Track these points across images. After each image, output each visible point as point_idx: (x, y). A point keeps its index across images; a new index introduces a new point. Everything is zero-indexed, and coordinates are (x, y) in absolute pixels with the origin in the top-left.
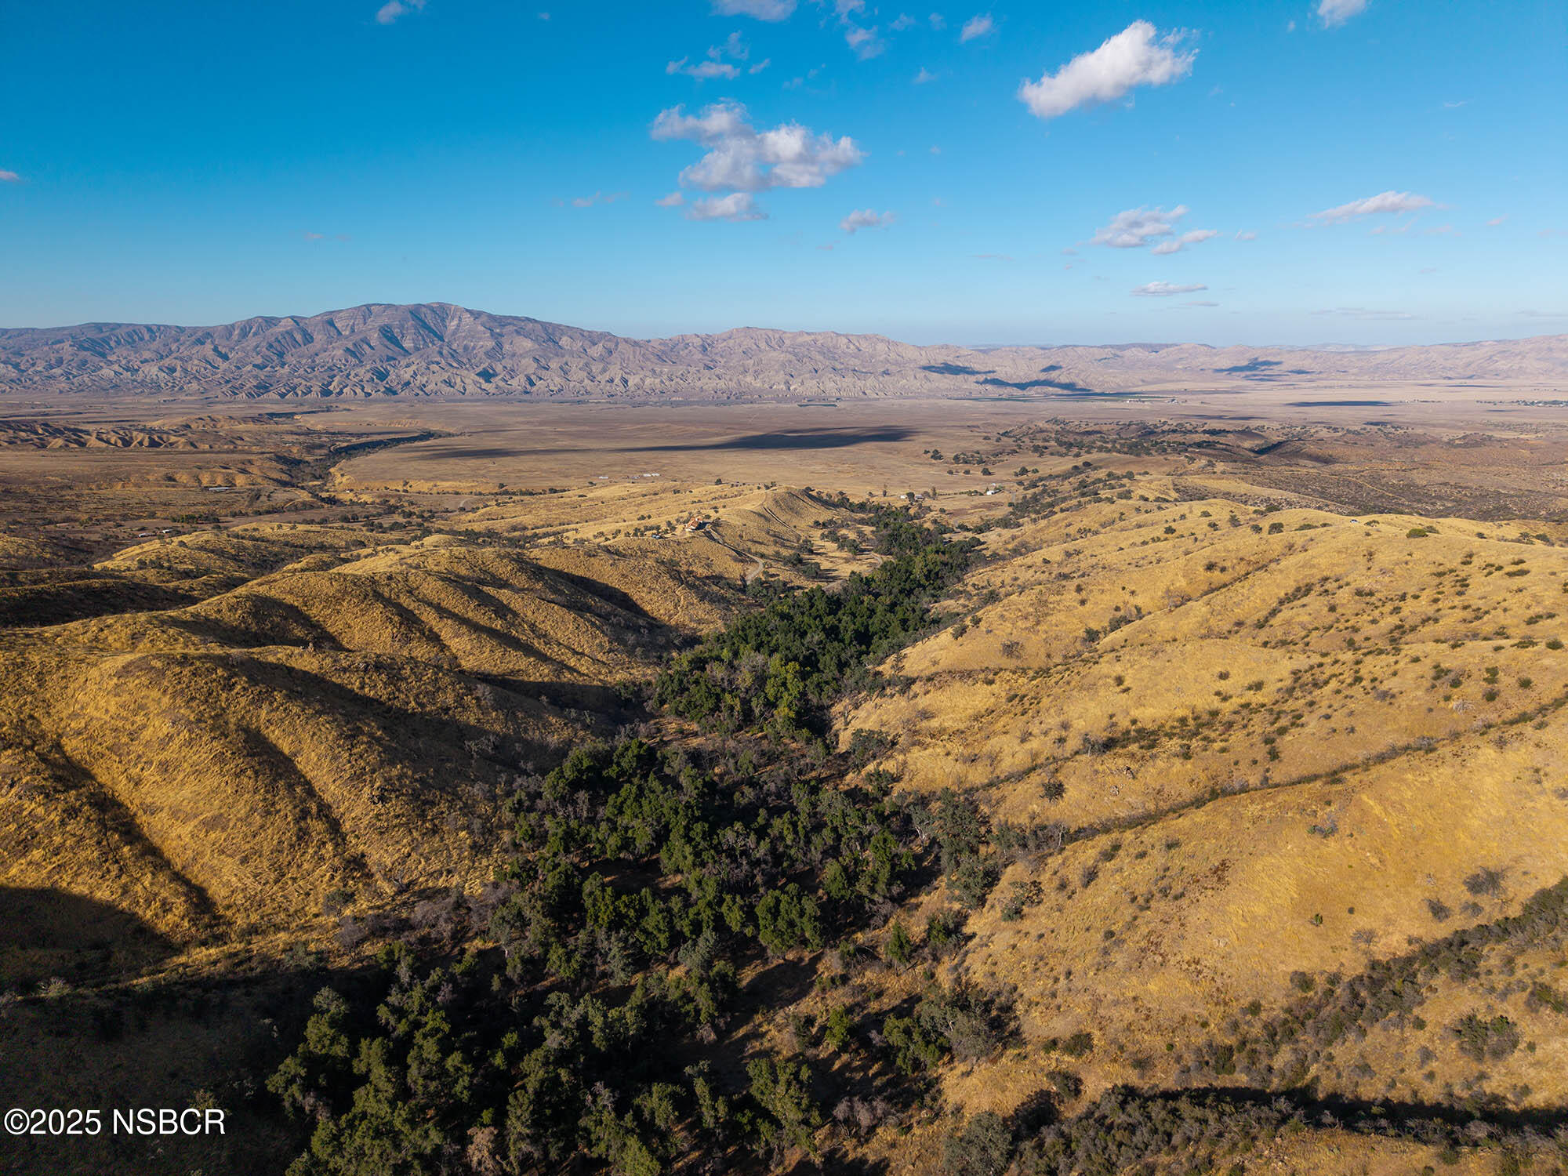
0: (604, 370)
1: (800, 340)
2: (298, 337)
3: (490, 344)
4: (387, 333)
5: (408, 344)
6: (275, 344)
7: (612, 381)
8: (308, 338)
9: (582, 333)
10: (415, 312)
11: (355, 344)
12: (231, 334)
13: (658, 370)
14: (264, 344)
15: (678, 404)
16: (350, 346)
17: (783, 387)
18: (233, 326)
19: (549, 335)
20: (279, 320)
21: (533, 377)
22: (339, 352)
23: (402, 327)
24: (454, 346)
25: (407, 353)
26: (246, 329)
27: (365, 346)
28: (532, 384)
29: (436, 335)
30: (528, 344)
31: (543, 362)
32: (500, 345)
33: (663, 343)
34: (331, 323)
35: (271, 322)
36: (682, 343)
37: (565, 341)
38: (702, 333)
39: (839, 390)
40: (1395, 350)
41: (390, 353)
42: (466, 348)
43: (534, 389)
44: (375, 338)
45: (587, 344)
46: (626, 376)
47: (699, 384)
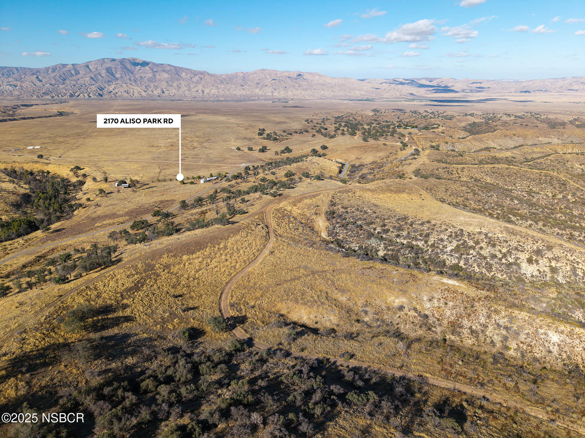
0: (195, 86)
1: (283, 74)
2: (73, 72)
3: (150, 75)
4: (109, 70)
5: (118, 76)
6: (63, 75)
7: (197, 91)
8: (77, 73)
9: (191, 70)
10: (122, 62)
11: (95, 76)
12: (48, 71)
13: (219, 86)
14: (58, 75)
15: (221, 101)
16: (93, 76)
17: (270, 94)
18: (49, 68)
19: (177, 71)
20: (67, 65)
21: (164, 90)
22: (88, 79)
23: (116, 68)
24: (137, 76)
25: (117, 79)
26: (54, 69)
27: (99, 76)
28: (163, 92)
29: (131, 72)
30: (166, 75)
31: (170, 83)
32: (154, 76)
33: (227, 75)
34: (88, 67)
35: (64, 66)
36: (236, 76)
37: (183, 75)
38: (244, 72)
39: (294, 95)
40: (532, 81)
41: (110, 79)
42: (141, 77)
43: (164, 94)
44: (104, 73)
45: (192, 76)
46: (204, 89)
47: (235, 92)
